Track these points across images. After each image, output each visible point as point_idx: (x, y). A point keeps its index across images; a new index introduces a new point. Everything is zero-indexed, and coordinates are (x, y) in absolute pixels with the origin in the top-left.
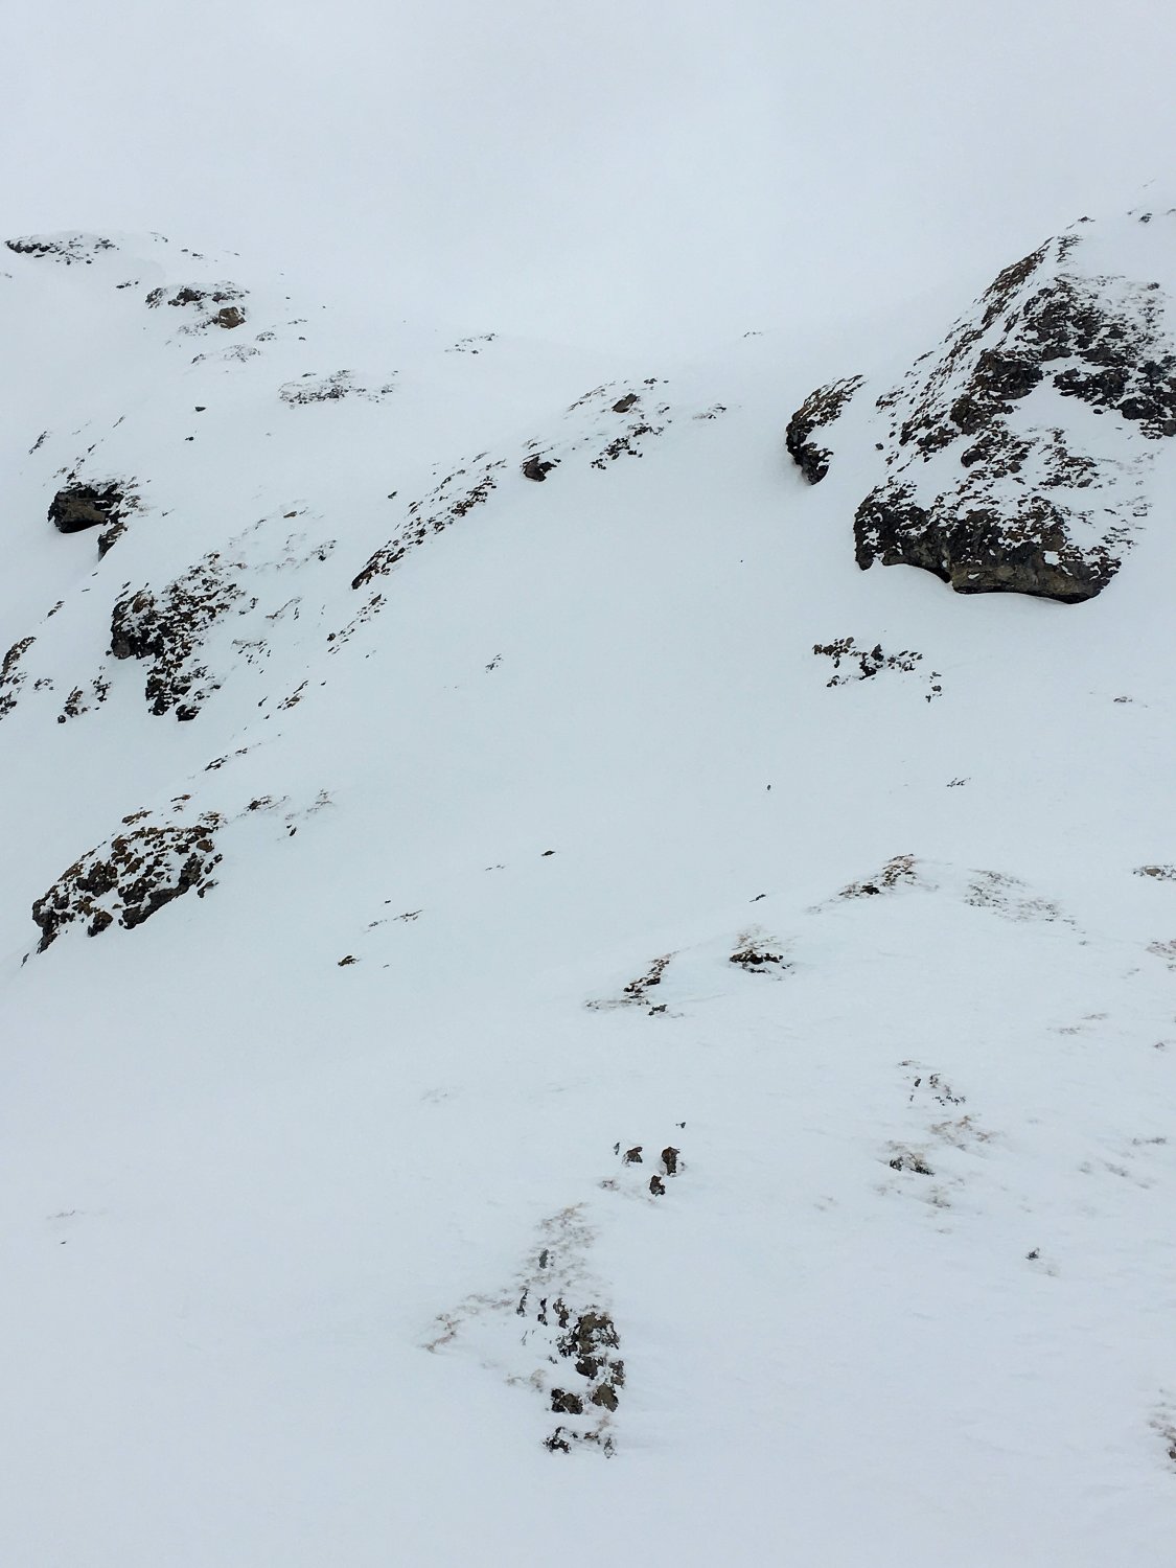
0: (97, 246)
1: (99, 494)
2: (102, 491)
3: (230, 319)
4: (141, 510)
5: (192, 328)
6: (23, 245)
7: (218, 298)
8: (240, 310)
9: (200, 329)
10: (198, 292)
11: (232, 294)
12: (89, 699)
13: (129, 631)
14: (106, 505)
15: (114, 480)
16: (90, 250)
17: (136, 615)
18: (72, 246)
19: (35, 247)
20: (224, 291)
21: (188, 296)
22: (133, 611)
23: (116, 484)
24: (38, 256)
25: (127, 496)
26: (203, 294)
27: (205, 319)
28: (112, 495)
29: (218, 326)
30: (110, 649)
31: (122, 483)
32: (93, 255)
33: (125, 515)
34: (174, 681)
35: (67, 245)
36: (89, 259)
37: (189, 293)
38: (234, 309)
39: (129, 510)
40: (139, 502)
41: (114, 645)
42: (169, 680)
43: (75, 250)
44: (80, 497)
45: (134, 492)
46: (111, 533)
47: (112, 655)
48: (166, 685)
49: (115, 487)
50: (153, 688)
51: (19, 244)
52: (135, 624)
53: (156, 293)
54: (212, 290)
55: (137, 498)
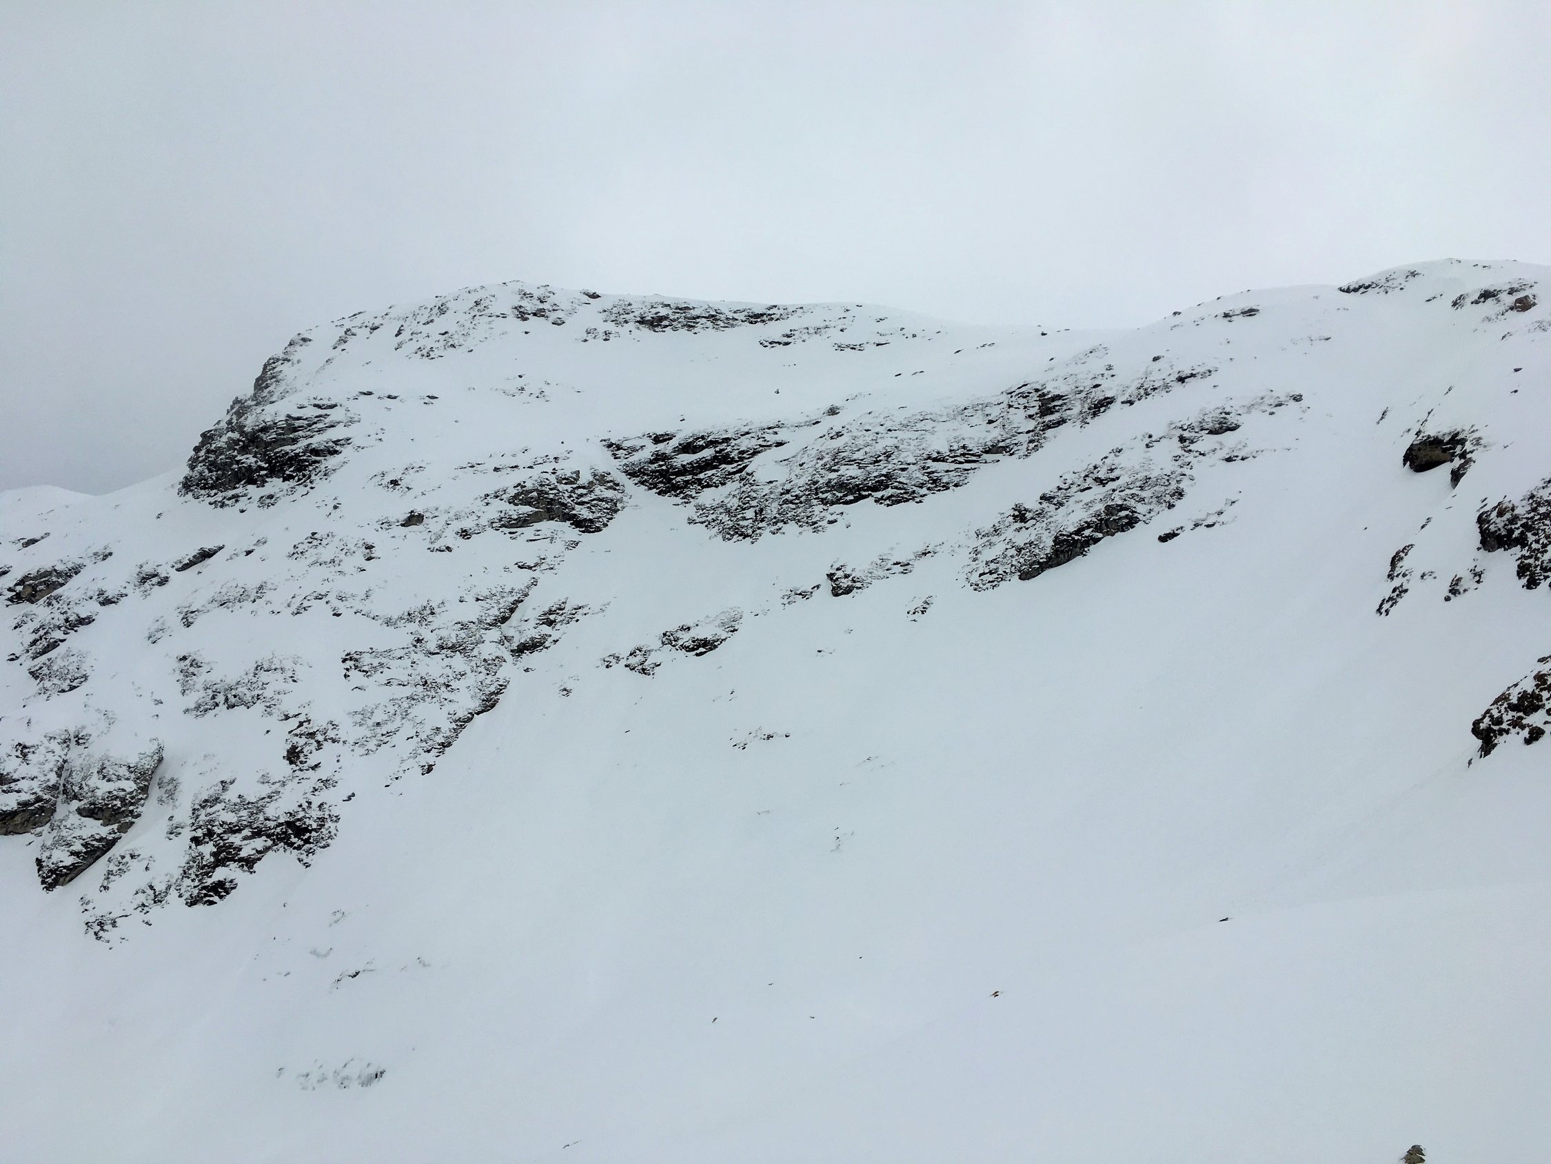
0: (1407, 277)
1: (1445, 441)
2: (1447, 439)
3: (1524, 305)
4: (1485, 446)
5: (1494, 317)
6: (1351, 288)
7: (1512, 291)
8: (1531, 297)
9: (1500, 317)
10: (1495, 290)
11: (1523, 287)
12: (1468, 582)
13: (1496, 531)
14: (1451, 448)
15: (1456, 430)
16: (1402, 280)
17: (1500, 519)
18: (1388, 281)
19: (1360, 287)
20: (1516, 286)
21: (1486, 295)
22: (1497, 516)
23: (1458, 433)
24: (1363, 293)
25: (1471, 439)
26: (1500, 291)
27: (1503, 308)
28: (1456, 440)
29: (1515, 312)
30: (1480, 546)
31: (1463, 430)
32: (1404, 284)
33: (1472, 452)
34: (1542, 562)
35: (1384, 280)
36: (1402, 286)
37: (1488, 293)
38: (1526, 297)
39: (1475, 448)
40: (1482, 442)
41: (1483, 542)
42: (1537, 563)
43: (1390, 282)
44: (1430, 445)
45: (1476, 435)
46: (1462, 466)
47: (1482, 550)
48: (1536, 567)
49: (1457, 434)
50: (1522, 570)
51: (1348, 288)
52: (1501, 525)
53: (1460, 299)
54: (1507, 287)
55: (1480, 438)
